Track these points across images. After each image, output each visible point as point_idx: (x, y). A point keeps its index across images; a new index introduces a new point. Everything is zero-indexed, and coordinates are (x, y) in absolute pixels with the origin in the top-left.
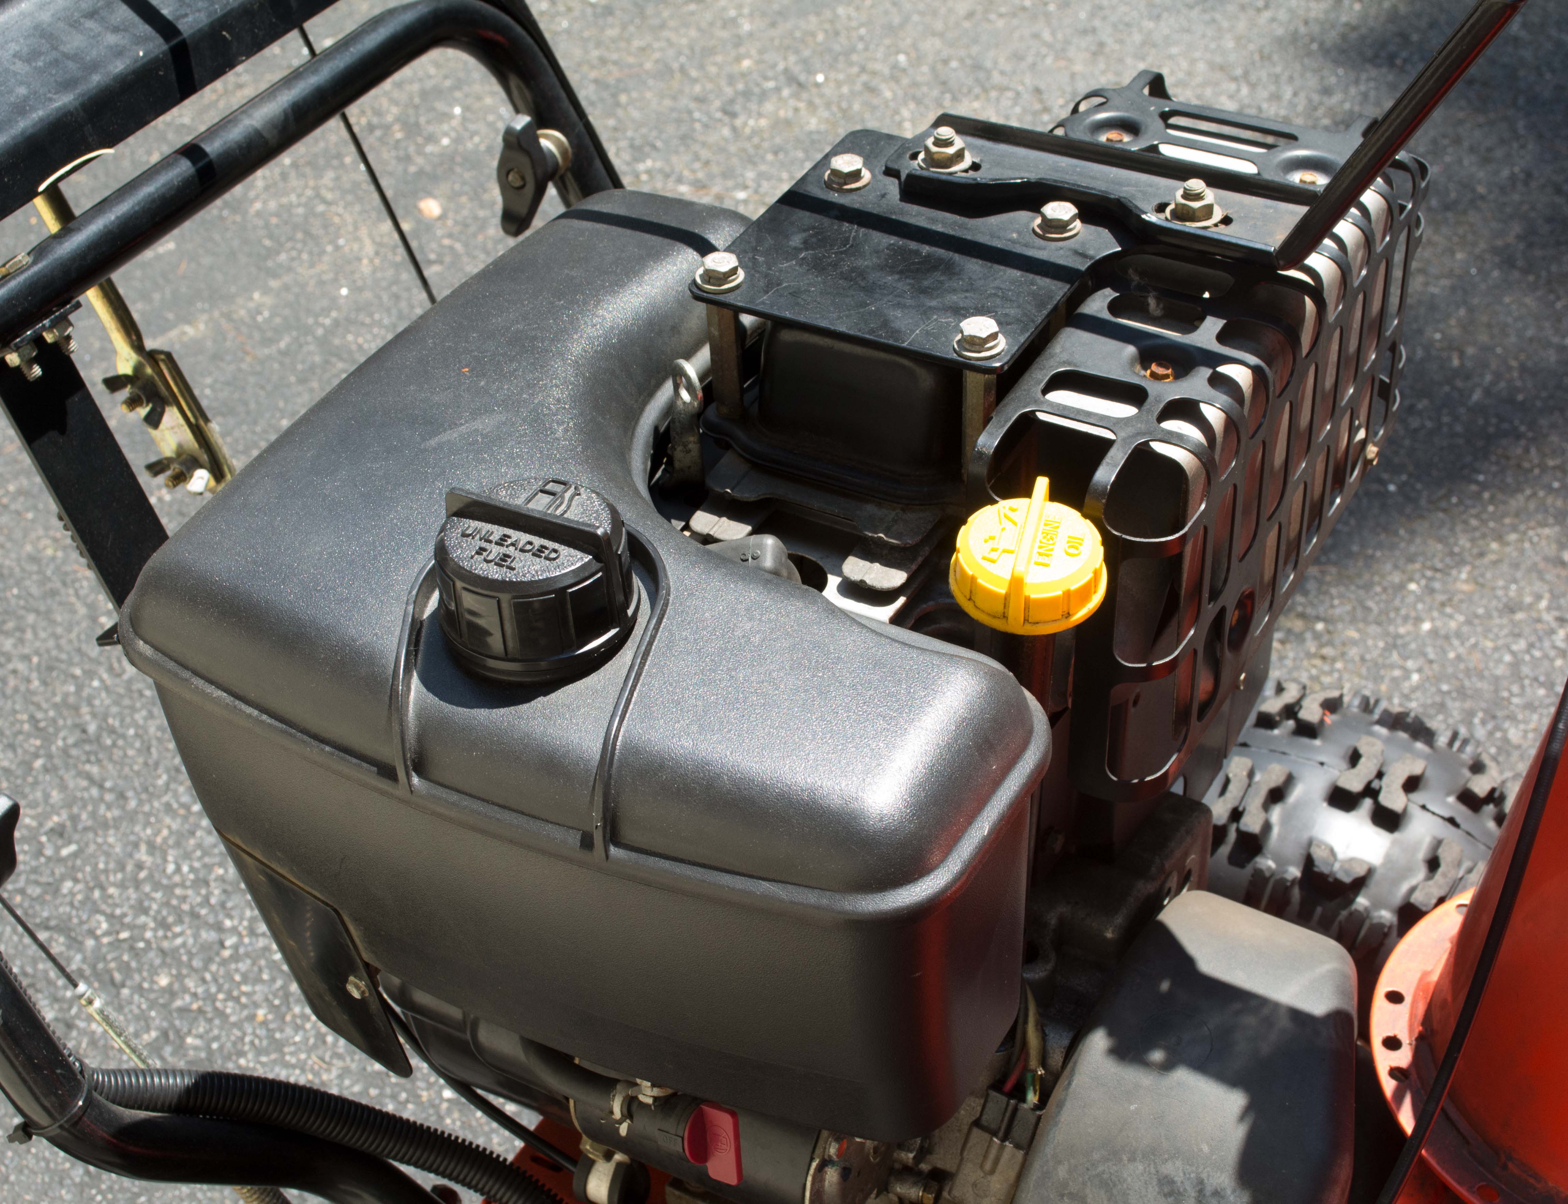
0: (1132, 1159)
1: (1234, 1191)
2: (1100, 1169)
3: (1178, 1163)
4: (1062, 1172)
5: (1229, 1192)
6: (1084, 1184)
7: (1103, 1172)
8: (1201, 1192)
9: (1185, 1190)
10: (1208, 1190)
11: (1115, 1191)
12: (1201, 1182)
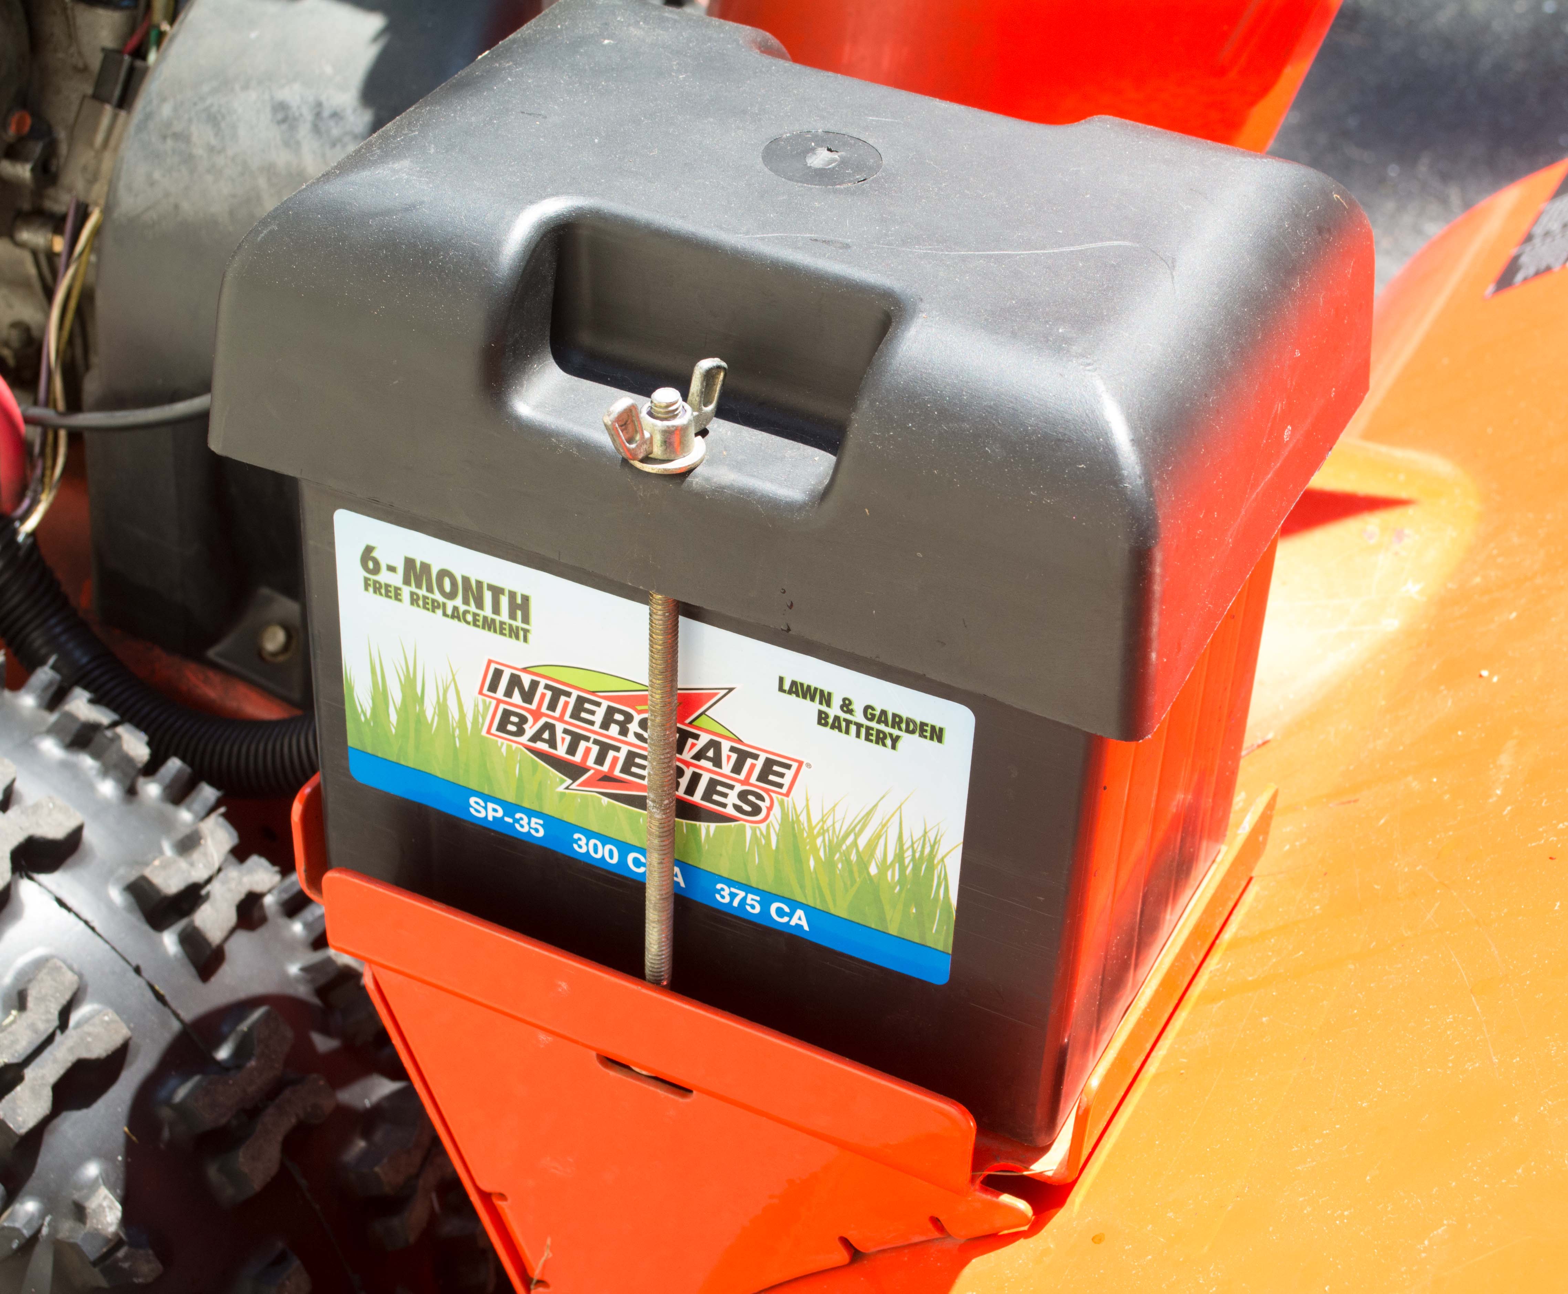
0: (246, 87)
1: (355, 110)
2: (209, 101)
3: (297, 87)
4: (166, 110)
5: (349, 111)
6: (190, 120)
7: (212, 105)
8: (318, 115)
9: (301, 115)
10: (326, 114)
11: (223, 125)
12: (319, 105)
